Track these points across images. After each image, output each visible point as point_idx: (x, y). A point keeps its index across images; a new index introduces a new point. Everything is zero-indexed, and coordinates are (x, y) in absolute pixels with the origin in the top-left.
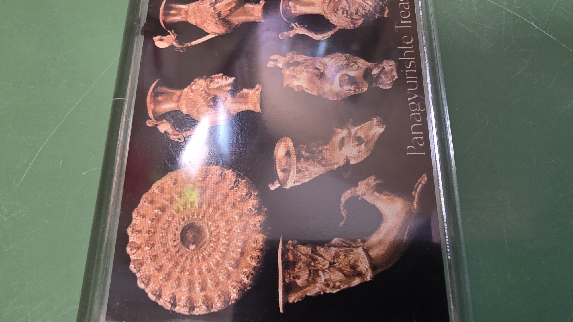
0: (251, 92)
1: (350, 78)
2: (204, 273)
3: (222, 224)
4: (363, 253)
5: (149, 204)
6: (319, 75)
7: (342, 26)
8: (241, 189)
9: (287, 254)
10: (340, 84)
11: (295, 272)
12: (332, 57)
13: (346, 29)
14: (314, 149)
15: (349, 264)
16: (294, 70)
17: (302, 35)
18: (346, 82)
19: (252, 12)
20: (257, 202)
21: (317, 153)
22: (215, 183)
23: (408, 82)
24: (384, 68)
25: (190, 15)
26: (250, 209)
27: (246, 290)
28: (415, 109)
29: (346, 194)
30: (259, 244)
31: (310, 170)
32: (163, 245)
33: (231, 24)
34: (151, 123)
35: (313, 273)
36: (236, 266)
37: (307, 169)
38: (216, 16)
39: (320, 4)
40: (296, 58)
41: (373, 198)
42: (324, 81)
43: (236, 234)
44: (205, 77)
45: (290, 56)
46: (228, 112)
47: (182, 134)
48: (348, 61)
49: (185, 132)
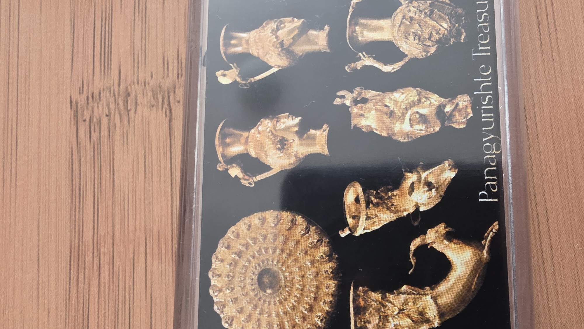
0: (318, 133)
1: (422, 116)
2: (281, 315)
3: (296, 270)
4: (431, 301)
5: (226, 250)
6: (388, 113)
7: (414, 55)
8: (312, 236)
9: (358, 301)
10: (410, 123)
11: (366, 317)
12: (402, 92)
13: (418, 58)
14: (384, 195)
15: (417, 311)
16: (362, 107)
17: (370, 66)
18: (417, 121)
19: (316, 40)
20: (329, 249)
21: (386, 200)
22: (287, 229)
23: (483, 120)
24: (458, 104)
25: (252, 45)
26: (322, 255)
28: (490, 151)
29: (415, 242)
30: (331, 290)
31: (380, 217)
32: (242, 289)
33: (294, 55)
34: (221, 167)
35: (383, 319)
36: (310, 309)
37: (376, 216)
38: (278, 46)
39: (390, 29)
40: (364, 94)
41: (443, 246)
42: (393, 120)
43: (310, 280)
44: (271, 116)
45: (357, 91)
46: (296, 156)
47: (252, 179)
48: (419, 96)
49: (255, 176)
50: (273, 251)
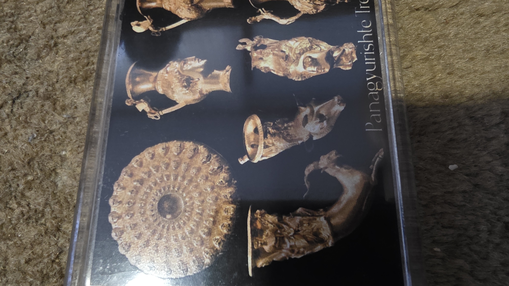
0: (221, 73)
1: (313, 60)
2: (180, 240)
3: (196, 195)
4: (325, 222)
5: (129, 177)
6: (284, 57)
7: (306, 11)
8: (213, 163)
9: (256, 224)
10: (303, 65)
11: (263, 239)
12: (296, 40)
13: (309, 13)
14: (280, 126)
15: (312, 231)
16: (261, 52)
17: (269, 19)
18: (309, 63)
20: (228, 175)
21: (283, 130)
22: (189, 157)
23: (366, 63)
24: (344, 50)
25: (165, 1)
26: (222, 181)
27: (218, 256)
28: (373, 88)
29: (309, 168)
30: (229, 214)
31: (277, 145)
32: (141, 215)
33: (202, 10)
34: (130, 102)
35: (280, 240)
36: (209, 233)
37: (273, 145)
38: (189, 2)
40: (263, 42)
41: (335, 170)
42: (289, 63)
43: (209, 204)
44: (179, 59)
45: (257, 39)
46: (201, 92)
47: (159, 113)
48: (311, 44)
49: (161, 110)
50: (175, 178)
